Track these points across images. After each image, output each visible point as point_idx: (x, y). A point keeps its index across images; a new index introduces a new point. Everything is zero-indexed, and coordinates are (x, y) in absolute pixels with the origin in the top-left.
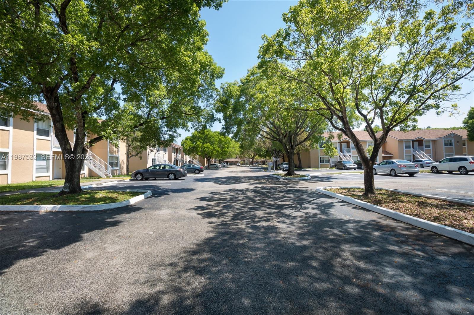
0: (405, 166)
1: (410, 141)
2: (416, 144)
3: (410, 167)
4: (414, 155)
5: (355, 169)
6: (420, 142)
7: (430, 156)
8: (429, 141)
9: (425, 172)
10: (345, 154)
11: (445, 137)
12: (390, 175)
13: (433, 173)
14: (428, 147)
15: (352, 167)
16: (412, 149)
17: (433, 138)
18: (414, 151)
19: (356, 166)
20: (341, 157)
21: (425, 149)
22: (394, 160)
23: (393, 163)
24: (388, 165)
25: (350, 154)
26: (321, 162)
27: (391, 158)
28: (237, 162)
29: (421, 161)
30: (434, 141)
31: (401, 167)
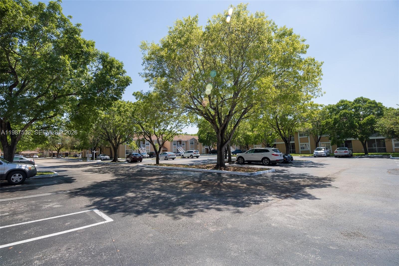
0: (171, 155)
1: (175, 141)
2: (179, 143)
3: (173, 155)
4: (177, 149)
5: (148, 157)
6: (180, 142)
7: (184, 150)
8: (184, 142)
9: (179, 158)
10: (142, 148)
11: (191, 140)
12: (165, 160)
13: (182, 158)
14: (183, 145)
15: (147, 156)
16: (176, 146)
17: (186, 140)
18: (177, 147)
19: (149, 156)
20: (140, 150)
21: (182, 146)
22: (167, 152)
23: (166, 153)
24: (164, 155)
25: (145, 148)
26: (126, 154)
27: (166, 151)
28: (33, 154)
29: (180, 152)
30: (186, 142)
31: (169, 155)
